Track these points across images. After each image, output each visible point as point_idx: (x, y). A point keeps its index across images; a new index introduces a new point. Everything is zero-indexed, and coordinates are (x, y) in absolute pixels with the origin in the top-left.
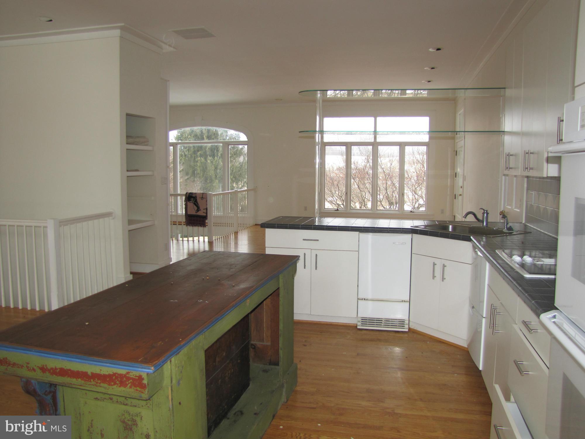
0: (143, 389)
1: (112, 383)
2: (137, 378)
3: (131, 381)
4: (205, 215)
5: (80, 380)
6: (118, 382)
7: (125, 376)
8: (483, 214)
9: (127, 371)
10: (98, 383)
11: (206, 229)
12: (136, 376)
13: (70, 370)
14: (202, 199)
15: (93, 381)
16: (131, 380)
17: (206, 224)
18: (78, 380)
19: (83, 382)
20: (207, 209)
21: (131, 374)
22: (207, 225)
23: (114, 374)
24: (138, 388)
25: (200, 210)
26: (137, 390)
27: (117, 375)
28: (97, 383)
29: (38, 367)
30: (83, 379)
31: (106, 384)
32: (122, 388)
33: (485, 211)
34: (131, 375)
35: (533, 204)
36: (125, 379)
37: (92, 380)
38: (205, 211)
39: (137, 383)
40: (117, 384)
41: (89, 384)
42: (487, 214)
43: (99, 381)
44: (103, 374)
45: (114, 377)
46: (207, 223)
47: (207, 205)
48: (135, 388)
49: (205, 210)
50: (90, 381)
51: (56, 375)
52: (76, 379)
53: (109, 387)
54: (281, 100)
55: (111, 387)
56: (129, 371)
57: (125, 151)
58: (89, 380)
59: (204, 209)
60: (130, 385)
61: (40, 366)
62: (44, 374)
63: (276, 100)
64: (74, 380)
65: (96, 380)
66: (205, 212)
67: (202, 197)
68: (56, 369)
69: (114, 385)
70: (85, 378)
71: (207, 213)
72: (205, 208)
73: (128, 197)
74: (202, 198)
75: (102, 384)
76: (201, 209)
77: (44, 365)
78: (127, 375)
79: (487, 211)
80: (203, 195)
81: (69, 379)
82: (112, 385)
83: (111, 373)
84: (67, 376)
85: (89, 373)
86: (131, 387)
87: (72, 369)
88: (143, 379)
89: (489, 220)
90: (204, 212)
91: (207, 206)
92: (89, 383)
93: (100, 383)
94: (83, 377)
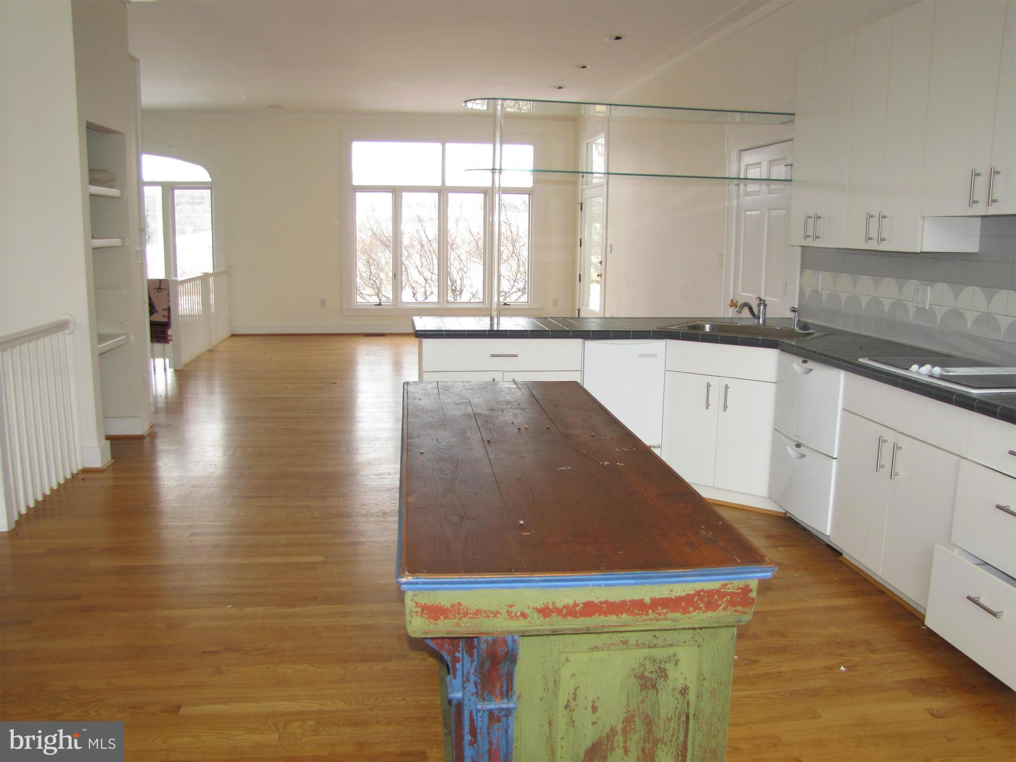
0: (746, 608)
1: (691, 609)
2: (740, 591)
3: (728, 599)
4: (166, 320)
5: (624, 615)
6: (701, 605)
7: (718, 591)
8: (759, 305)
9: (723, 583)
10: (662, 614)
11: (169, 347)
12: (739, 588)
13: (607, 602)
14: (160, 290)
15: (653, 612)
16: (729, 597)
17: (169, 338)
18: (620, 616)
19: (631, 617)
20: (169, 309)
21: (729, 586)
22: (171, 340)
23: (698, 593)
24: (739, 608)
25: (157, 312)
26: (736, 611)
27: (702, 593)
28: (660, 614)
29: (533, 608)
30: (632, 613)
31: (679, 612)
32: (710, 614)
33: (762, 302)
34: (729, 589)
35: (820, 290)
36: (716, 597)
37: (650, 612)
38: (166, 313)
39: (738, 600)
40: (701, 609)
41: (643, 619)
42: (765, 306)
43: (665, 611)
44: (675, 597)
45: (696, 598)
46: (170, 336)
47: (169, 301)
48: (733, 609)
49: (167, 311)
50: (647, 614)
51: (576, 617)
52: (617, 615)
53: (683, 616)
54: (280, 107)
55: (687, 615)
56: (726, 582)
57: (88, 196)
58: (645, 613)
59: (164, 310)
60: (724, 605)
61: (540, 605)
62: (547, 619)
63: (272, 107)
64: (614, 617)
65: (660, 608)
66: (166, 315)
67: (158, 287)
68: (575, 605)
69: (695, 610)
70: (635, 611)
71: (169, 317)
72: (166, 307)
73: (95, 288)
74: (160, 288)
75: (670, 615)
76: (158, 310)
77: (548, 603)
78: (722, 590)
79: (764, 301)
80: (160, 283)
81: (602, 618)
82: (689, 613)
83: (692, 592)
84: (598, 614)
85: (647, 600)
86: (725, 609)
87: (611, 600)
88: (751, 590)
89: (767, 316)
90: (164, 316)
91: (169, 304)
92: (644, 617)
93: (665, 614)
94: (631, 609)
